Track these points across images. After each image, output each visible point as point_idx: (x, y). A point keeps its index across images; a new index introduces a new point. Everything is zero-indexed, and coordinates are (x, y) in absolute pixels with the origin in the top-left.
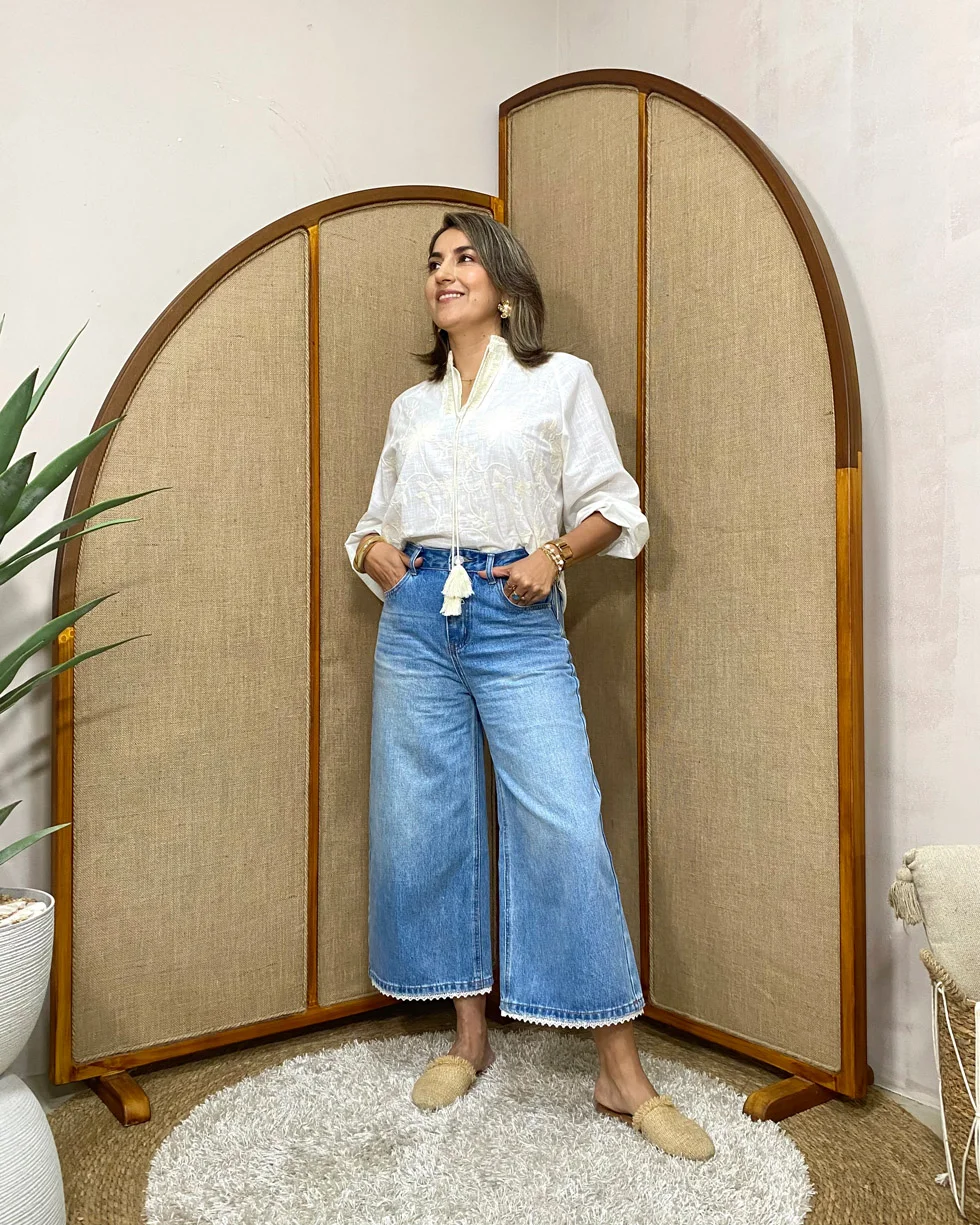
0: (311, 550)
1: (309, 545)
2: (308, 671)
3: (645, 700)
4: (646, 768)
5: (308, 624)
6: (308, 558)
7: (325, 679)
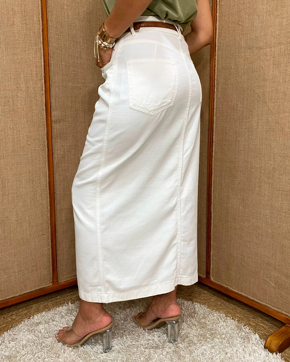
0: (44, 63)
1: (43, 59)
2: (45, 126)
3: (213, 142)
4: (212, 174)
5: (44, 102)
6: (43, 67)
7: (54, 131)
